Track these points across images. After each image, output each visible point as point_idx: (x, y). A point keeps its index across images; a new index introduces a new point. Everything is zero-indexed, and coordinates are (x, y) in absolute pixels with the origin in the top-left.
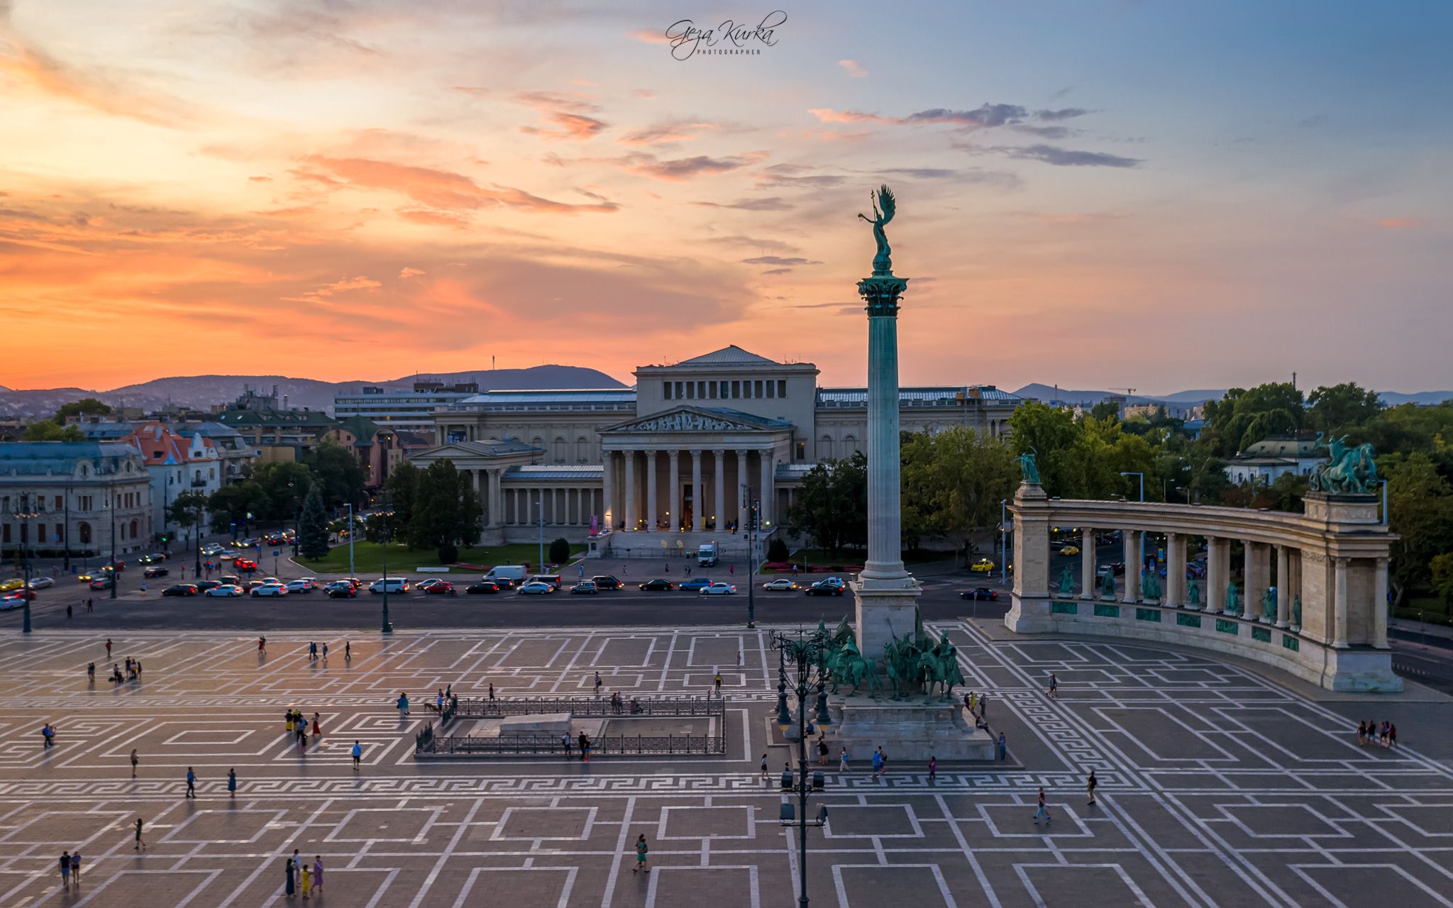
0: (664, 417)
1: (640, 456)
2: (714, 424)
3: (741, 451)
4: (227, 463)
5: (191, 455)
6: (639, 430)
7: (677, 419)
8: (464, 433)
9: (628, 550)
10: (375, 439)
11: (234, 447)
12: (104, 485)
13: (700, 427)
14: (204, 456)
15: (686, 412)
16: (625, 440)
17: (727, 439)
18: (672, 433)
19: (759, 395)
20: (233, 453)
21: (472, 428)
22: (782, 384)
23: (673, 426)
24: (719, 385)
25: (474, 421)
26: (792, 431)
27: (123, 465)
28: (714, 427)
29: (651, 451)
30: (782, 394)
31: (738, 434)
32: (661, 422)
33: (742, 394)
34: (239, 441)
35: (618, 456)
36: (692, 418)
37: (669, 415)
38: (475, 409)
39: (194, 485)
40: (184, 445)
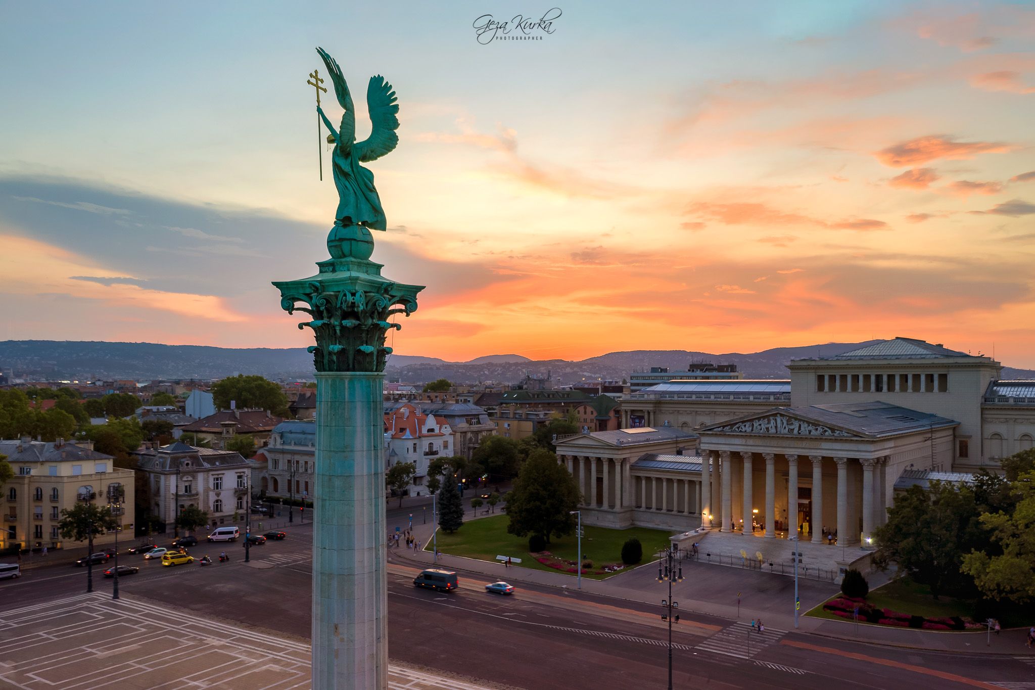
0: (759, 419)
1: (736, 457)
2: (810, 428)
3: (841, 459)
4: (469, 435)
5: (425, 431)
6: (735, 431)
7: (772, 421)
8: (643, 417)
9: (709, 555)
10: (612, 414)
11: (479, 423)
13: (796, 431)
14: (437, 431)
15: (782, 415)
16: (722, 440)
17: (825, 445)
18: (766, 436)
19: (916, 388)
20: (475, 427)
21: (649, 413)
22: (943, 378)
23: (767, 429)
24: (873, 379)
25: (650, 408)
26: (954, 427)
28: (810, 432)
29: (746, 453)
30: (943, 388)
31: (836, 440)
32: (756, 424)
33: (897, 387)
34: (484, 418)
35: (716, 454)
36: (788, 421)
37: (764, 417)
38: (652, 397)
39: (426, 454)
40: (422, 422)
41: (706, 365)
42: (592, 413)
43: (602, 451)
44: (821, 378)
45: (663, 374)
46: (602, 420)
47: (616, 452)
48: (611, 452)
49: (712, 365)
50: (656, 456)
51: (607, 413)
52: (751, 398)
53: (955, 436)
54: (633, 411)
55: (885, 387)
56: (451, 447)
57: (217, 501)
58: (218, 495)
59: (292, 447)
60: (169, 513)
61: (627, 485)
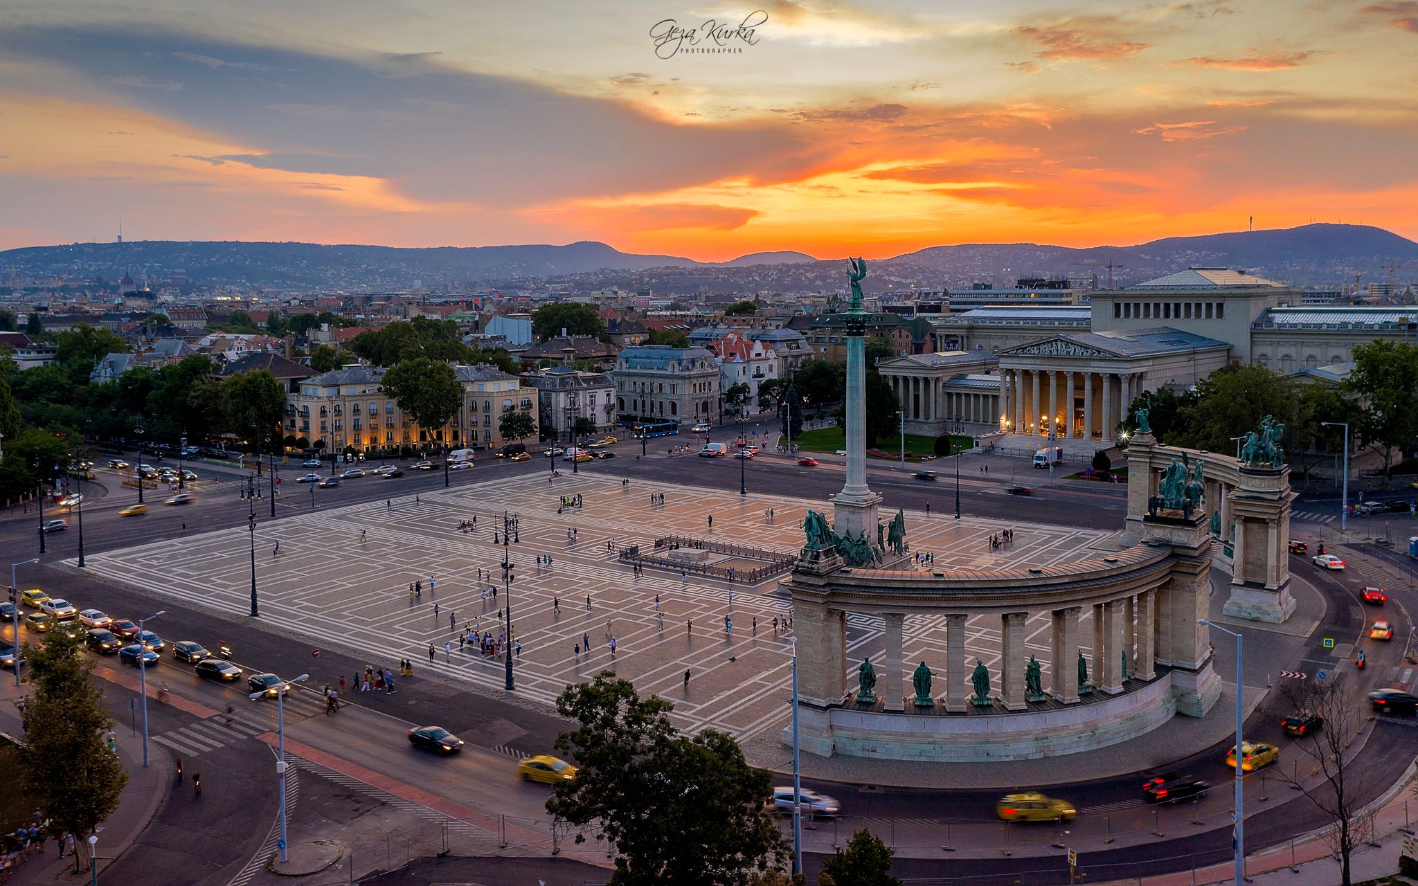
0: (1044, 344)
1: (1026, 373)
2: (1082, 351)
3: (1105, 374)
4: (790, 359)
5: (753, 355)
6: (1026, 353)
7: (1054, 345)
8: (957, 342)
9: (1002, 449)
10: (928, 338)
11: (798, 347)
12: (683, 378)
13: (1072, 353)
14: (763, 356)
15: (1061, 341)
16: (1015, 361)
17: (1093, 364)
18: (1050, 358)
19: (1198, 315)
20: (795, 352)
21: (962, 338)
22: (1220, 306)
23: (1051, 351)
24: (1162, 306)
25: (964, 332)
26: (1228, 349)
27: (698, 364)
28: (1082, 353)
29: (1035, 371)
30: (1220, 315)
31: (1101, 360)
32: (1042, 347)
33: (1182, 314)
34: (803, 342)
35: (1011, 372)
36: (1066, 345)
37: (1048, 342)
38: (965, 322)
39: (755, 376)
40: (749, 348)
41: (1036, 280)
42: (907, 337)
43: (918, 371)
44: (1117, 306)
45: (988, 291)
46: (918, 344)
47: (931, 372)
48: (926, 372)
49: (1044, 280)
50: (967, 375)
51: (923, 337)
52: (1057, 323)
53: (1229, 358)
54: (947, 336)
55: (1172, 314)
56: (775, 370)
57: (592, 415)
58: (593, 409)
59: (638, 371)
60: (561, 424)
61: (940, 400)
